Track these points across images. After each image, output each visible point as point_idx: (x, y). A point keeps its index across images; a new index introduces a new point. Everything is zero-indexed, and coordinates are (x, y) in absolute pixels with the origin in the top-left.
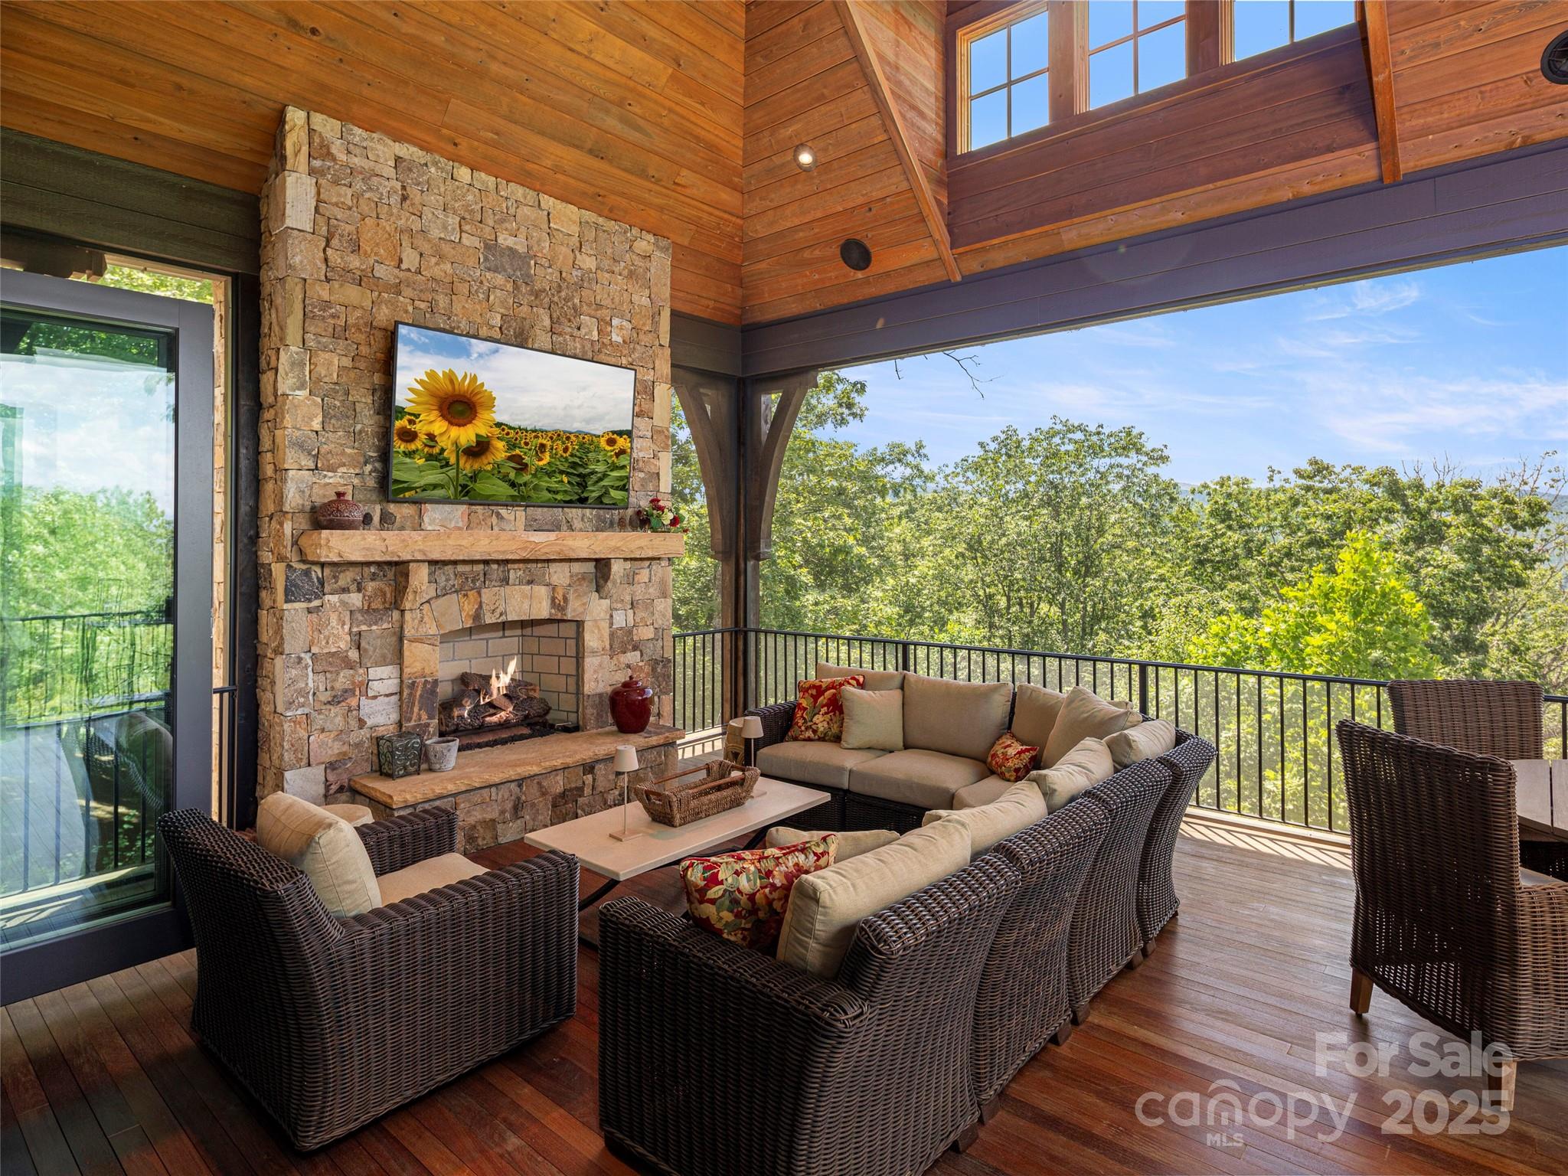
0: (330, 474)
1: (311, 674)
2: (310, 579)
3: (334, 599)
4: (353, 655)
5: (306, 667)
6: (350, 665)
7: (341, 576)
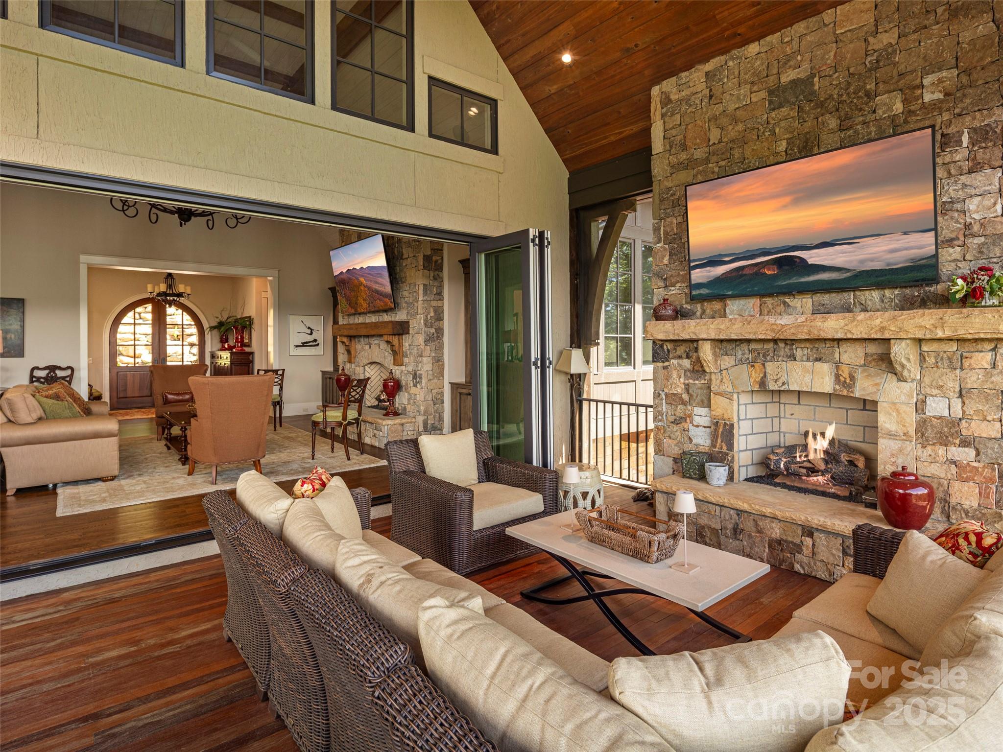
0: (673, 288)
1: (664, 404)
2: (663, 350)
3: (675, 362)
4: (685, 397)
5: (662, 399)
6: (684, 403)
7: (678, 348)
